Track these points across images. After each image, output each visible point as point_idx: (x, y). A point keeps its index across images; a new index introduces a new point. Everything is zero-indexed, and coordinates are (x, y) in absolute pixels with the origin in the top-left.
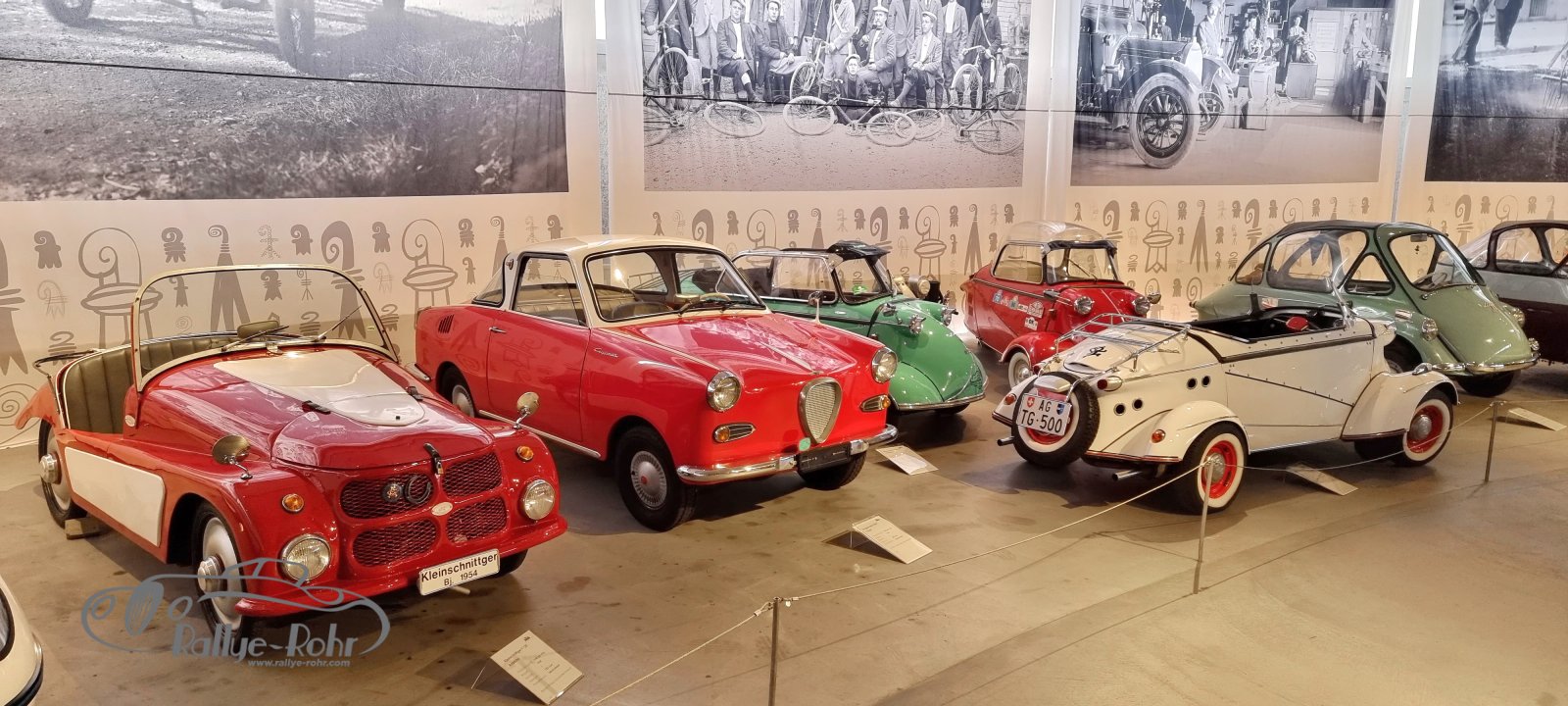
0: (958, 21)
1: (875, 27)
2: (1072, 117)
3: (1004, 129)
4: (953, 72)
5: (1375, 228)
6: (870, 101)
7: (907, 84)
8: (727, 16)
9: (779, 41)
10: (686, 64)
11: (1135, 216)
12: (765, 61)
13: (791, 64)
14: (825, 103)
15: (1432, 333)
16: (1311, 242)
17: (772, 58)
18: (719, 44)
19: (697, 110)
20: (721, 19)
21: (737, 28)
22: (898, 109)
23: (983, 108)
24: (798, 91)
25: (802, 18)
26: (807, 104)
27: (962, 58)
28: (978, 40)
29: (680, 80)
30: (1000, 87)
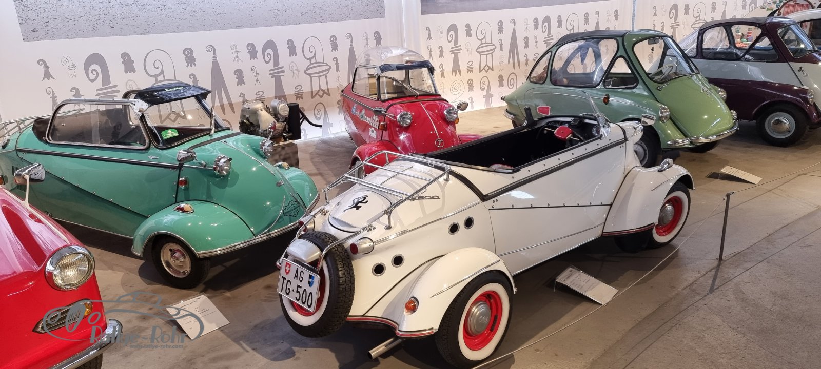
5: (623, 36)
11: (469, 34)
15: (666, 117)
16: (580, 48)
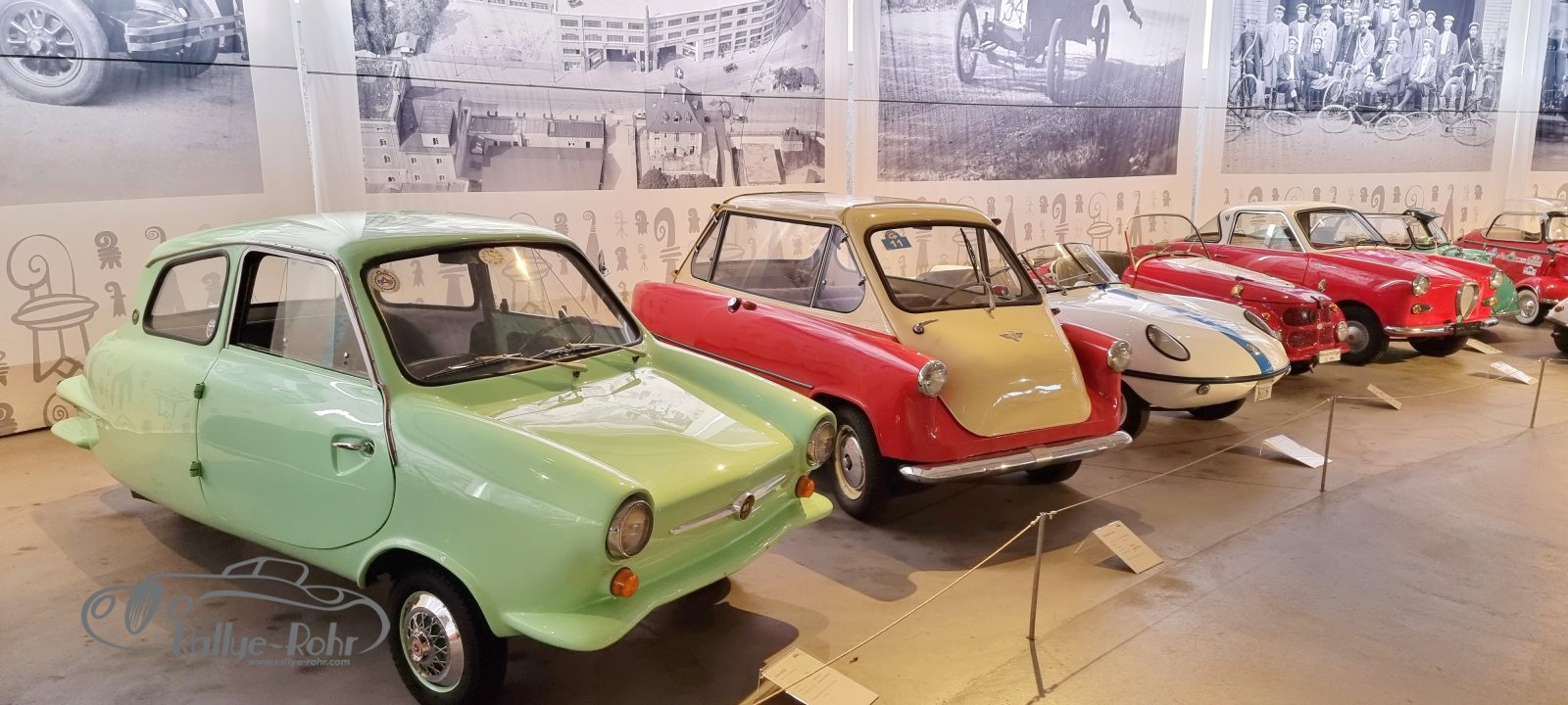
0: (1450, 44)
1: (1388, 52)
2: (1536, 117)
3: (1479, 125)
4: (1444, 83)
6: (1380, 107)
7: (1408, 94)
8: (1286, 49)
9: (1319, 66)
10: (1255, 85)
12: (1308, 80)
13: (1326, 82)
14: (1346, 109)
17: (1313, 79)
18: (1278, 71)
19: (1259, 117)
20: (1281, 53)
21: (1292, 58)
22: (1400, 112)
23: (1465, 110)
24: (1329, 101)
25: (1337, 48)
26: (1334, 111)
27: (1451, 72)
28: (1465, 59)
29: (1251, 96)
30: (1479, 94)
